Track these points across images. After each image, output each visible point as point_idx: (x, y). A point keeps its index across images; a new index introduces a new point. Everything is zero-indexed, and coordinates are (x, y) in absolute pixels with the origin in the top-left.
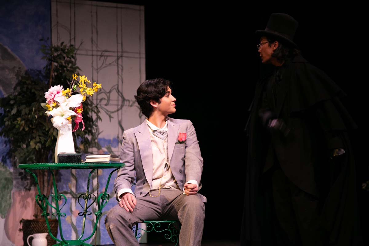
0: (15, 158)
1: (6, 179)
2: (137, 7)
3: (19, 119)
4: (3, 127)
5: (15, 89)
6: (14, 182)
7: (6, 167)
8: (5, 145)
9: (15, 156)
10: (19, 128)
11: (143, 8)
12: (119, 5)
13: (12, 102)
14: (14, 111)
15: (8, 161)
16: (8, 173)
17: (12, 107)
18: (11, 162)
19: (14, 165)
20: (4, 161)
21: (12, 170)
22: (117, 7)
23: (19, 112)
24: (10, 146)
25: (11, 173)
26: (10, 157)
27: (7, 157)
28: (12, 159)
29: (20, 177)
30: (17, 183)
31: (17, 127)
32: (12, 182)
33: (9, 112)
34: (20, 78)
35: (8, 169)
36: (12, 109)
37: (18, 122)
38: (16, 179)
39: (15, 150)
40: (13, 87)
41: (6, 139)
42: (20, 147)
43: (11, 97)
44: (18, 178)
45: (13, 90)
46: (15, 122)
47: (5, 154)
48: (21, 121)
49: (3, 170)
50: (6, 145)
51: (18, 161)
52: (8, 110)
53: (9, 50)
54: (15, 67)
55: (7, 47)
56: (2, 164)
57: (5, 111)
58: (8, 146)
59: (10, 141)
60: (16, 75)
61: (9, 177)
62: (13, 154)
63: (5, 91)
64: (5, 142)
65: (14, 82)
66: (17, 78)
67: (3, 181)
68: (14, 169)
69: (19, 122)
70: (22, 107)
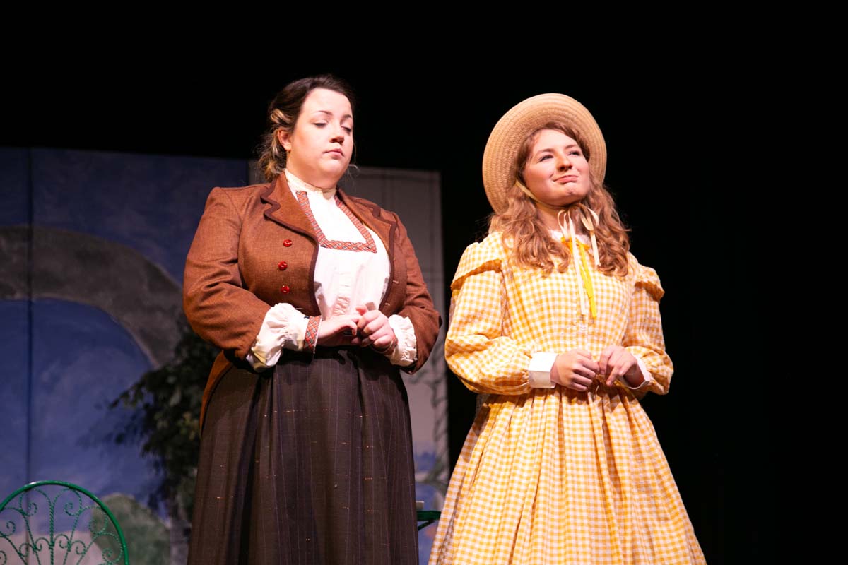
0: (174, 498)
1: (158, 544)
2: (425, 175)
3: (187, 416)
4: (151, 432)
5: (178, 351)
6: (174, 551)
7: (156, 519)
8: (154, 471)
9: (175, 494)
10: (188, 434)
11: (436, 176)
12: (389, 172)
13: (171, 380)
14: (175, 399)
15: (161, 505)
16: (161, 530)
17: (171, 389)
18: (166, 506)
19: (174, 513)
20: (153, 505)
21: (169, 524)
22: (383, 177)
23: (185, 399)
24: (166, 474)
25: (167, 531)
26: (165, 496)
27: (159, 496)
28: (168, 501)
29: (185, 539)
30: (181, 551)
31: (184, 431)
32: (169, 549)
33: (166, 400)
34: (186, 329)
35: (161, 520)
36: (171, 394)
37: (184, 424)
38: (178, 542)
39: (176, 482)
40: (172, 347)
41: (158, 458)
42: (186, 474)
43: (170, 369)
44: (181, 542)
45: (172, 355)
46: (180, 423)
47: (154, 491)
48: (192, 419)
49: (150, 523)
50: (158, 471)
51: (181, 505)
52: (161, 396)
53: (164, 271)
54: (174, 307)
55: (159, 266)
56: (149, 511)
57: (156, 399)
58: (162, 473)
59: (164, 462)
60: (178, 323)
61: (163, 538)
62: (172, 489)
63: (156, 355)
64: (156, 465)
65: (174, 338)
66: (181, 329)
67: (151, 548)
68: (174, 522)
69: (188, 422)
70: (192, 390)
